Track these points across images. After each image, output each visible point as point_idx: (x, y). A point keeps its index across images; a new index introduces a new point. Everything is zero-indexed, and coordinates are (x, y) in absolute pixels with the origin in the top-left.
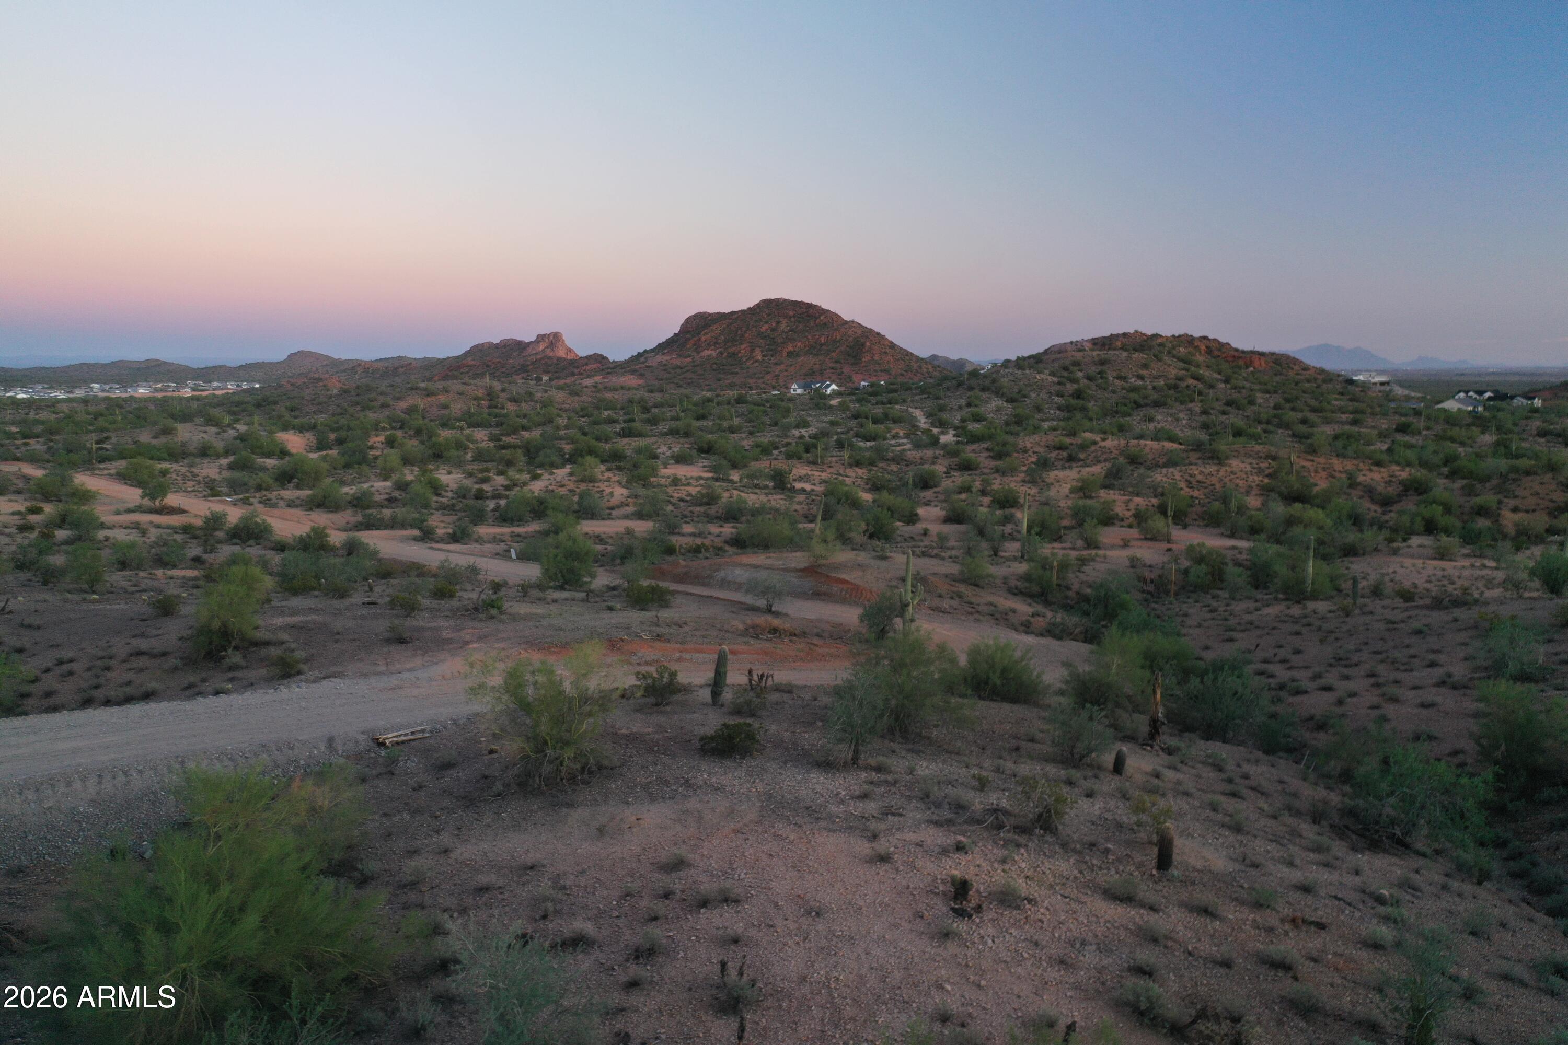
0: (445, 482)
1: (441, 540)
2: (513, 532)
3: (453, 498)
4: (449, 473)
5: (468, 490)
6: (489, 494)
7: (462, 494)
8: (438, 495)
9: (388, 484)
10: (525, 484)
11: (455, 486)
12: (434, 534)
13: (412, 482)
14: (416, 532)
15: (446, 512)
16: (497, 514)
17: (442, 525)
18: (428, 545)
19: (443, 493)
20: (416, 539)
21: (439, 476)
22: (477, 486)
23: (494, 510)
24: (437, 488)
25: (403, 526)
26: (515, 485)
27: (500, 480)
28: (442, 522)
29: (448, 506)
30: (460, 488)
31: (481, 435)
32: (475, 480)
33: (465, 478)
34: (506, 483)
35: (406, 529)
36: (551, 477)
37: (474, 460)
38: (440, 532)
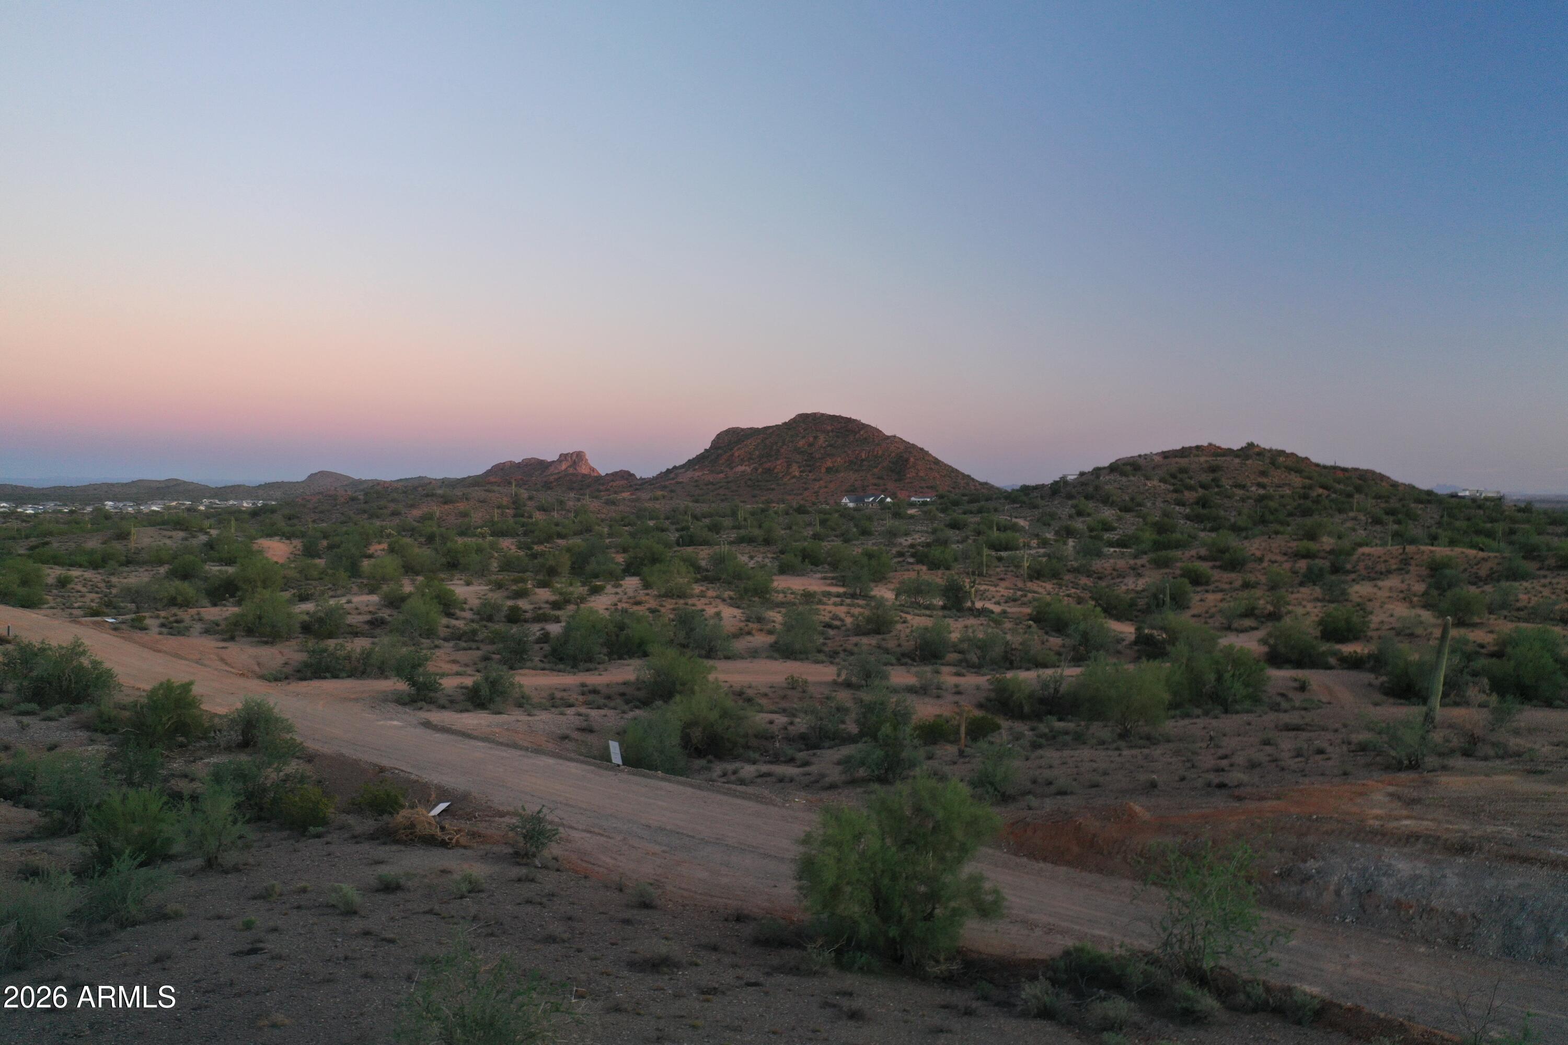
0: (462, 597)
1: (451, 704)
2: (583, 685)
3: (473, 621)
4: (468, 584)
5: (497, 608)
6: (528, 615)
7: (486, 614)
8: (450, 615)
9: (374, 598)
10: (582, 599)
11: (477, 602)
12: (436, 690)
13: (410, 595)
14: (402, 686)
15: (463, 644)
17: (455, 668)
18: (424, 715)
19: (458, 613)
20: (402, 701)
21: (452, 588)
22: (510, 603)
23: (539, 641)
24: (448, 605)
25: (382, 672)
26: (567, 602)
27: (544, 594)
28: (454, 662)
29: (465, 633)
30: (484, 605)
31: (507, 544)
32: (506, 594)
33: (491, 590)
34: (553, 598)
35: (386, 678)
36: (619, 590)
37: (502, 569)
38: (449, 684)
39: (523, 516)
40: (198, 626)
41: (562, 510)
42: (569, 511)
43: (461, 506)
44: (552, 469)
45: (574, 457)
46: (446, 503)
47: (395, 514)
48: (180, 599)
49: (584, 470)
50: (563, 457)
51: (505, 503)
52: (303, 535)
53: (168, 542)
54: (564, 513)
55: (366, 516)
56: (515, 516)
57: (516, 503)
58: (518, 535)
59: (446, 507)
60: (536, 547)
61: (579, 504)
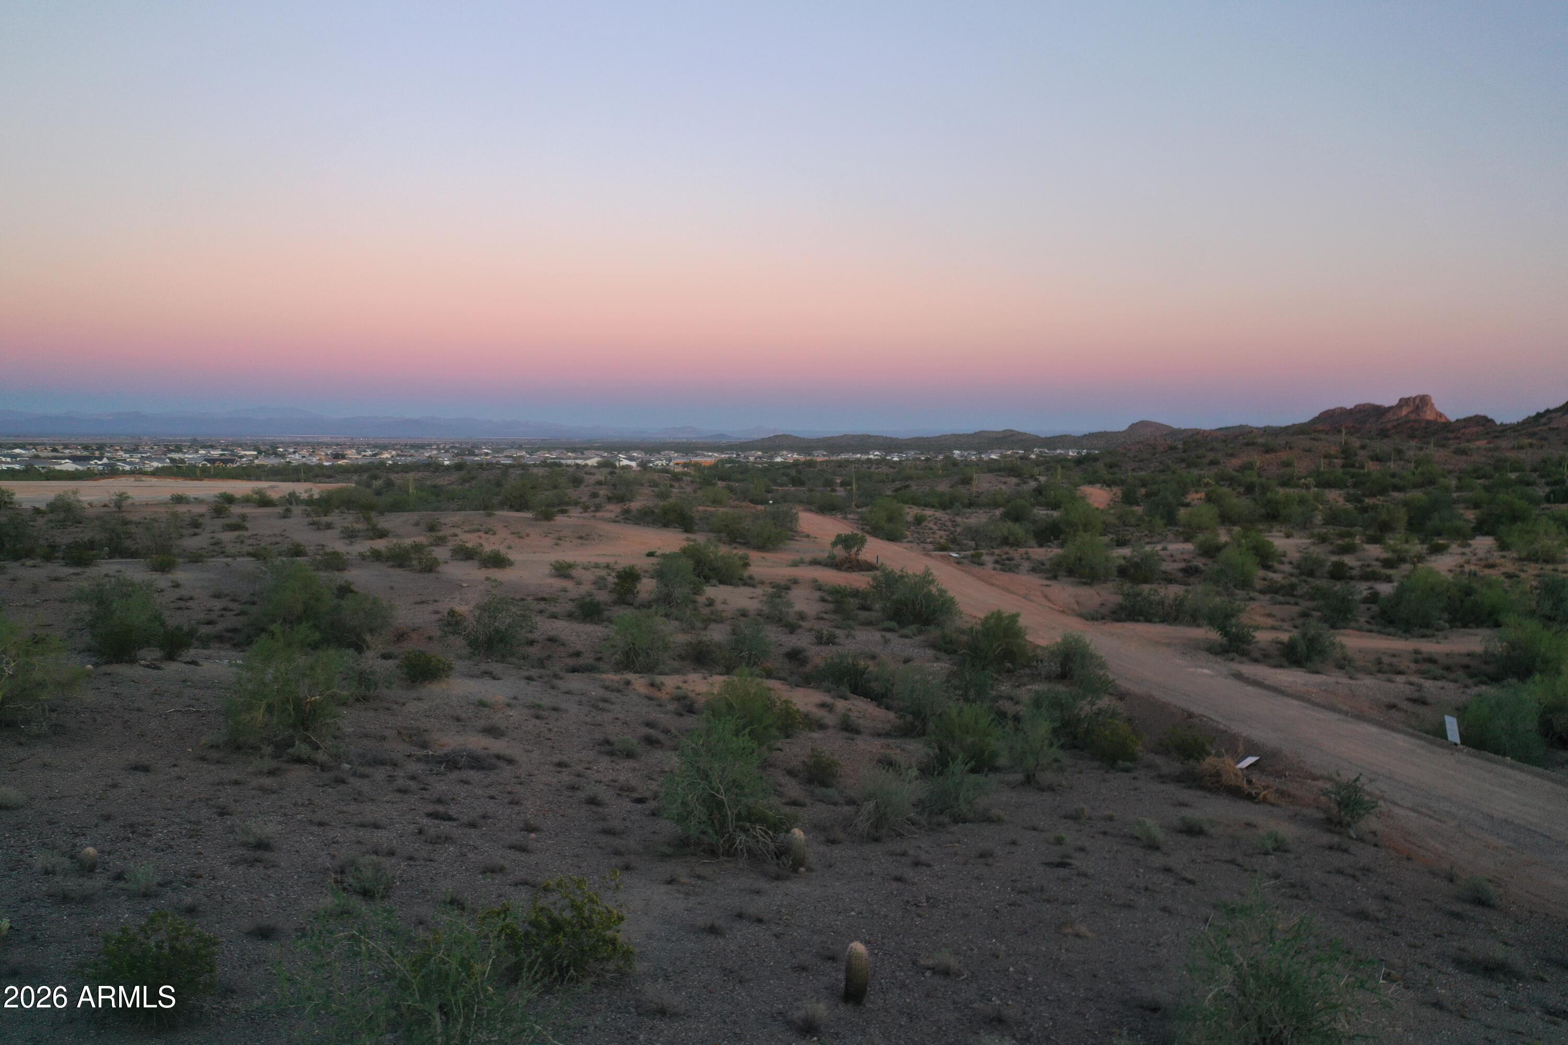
0: (1280, 550)
1: (1264, 658)
2: (1417, 652)
3: (1292, 575)
4: (1288, 536)
5: (1319, 563)
6: (1354, 572)
7: (1307, 569)
8: (1267, 567)
9: (1189, 547)
10: (1420, 558)
11: (1298, 555)
12: (1249, 643)
13: (1226, 545)
14: (1214, 635)
15: (1280, 598)
16: (1375, 608)
17: (1270, 622)
18: (1235, 666)
19: (1276, 565)
20: (1213, 650)
21: (1271, 539)
22: (1334, 558)
23: (1366, 601)
24: (1265, 557)
25: (1194, 619)
26: (1402, 560)
27: (1374, 551)
28: (1269, 615)
29: (1283, 587)
30: (1306, 559)
31: (1334, 496)
32: (1330, 548)
33: (1314, 544)
34: (1385, 555)
35: (1199, 626)
36: (1466, 550)
37: (1327, 522)
38: (1263, 637)
39: (1353, 466)
40: (1026, 565)
41: (1401, 459)
42: (1409, 461)
43: (1284, 456)
44: (1390, 415)
45: (1417, 401)
46: (1267, 452)
47: (1213, 463)
48: (1011, 539)
49: (1429, 416)
50: (1404, 402)
51: (1333, 452)
52: (1122, 483)
53: (1003, 487)
54: (1402, 463)
55: (1184, 465)
56: (1344, 466)
57: (1346, 453)
58: (1347, 487)
59: (1268, 456)
60: (1367, 500)
61: (1421, 453)
